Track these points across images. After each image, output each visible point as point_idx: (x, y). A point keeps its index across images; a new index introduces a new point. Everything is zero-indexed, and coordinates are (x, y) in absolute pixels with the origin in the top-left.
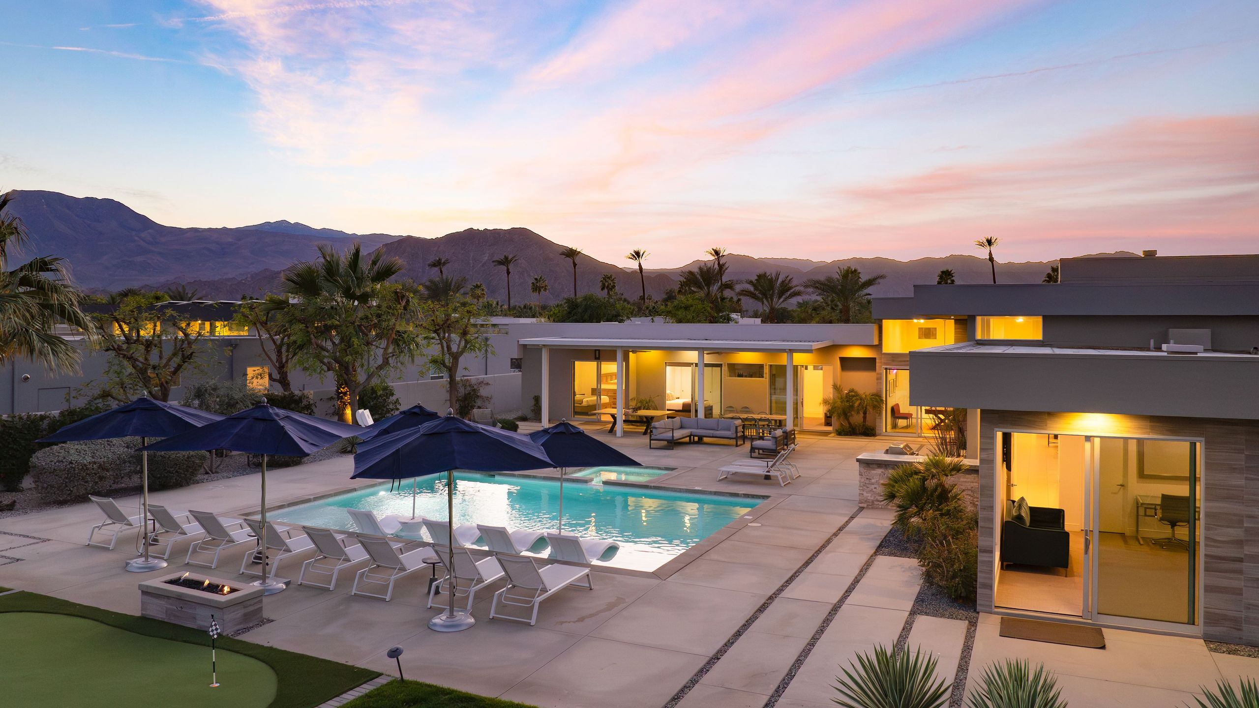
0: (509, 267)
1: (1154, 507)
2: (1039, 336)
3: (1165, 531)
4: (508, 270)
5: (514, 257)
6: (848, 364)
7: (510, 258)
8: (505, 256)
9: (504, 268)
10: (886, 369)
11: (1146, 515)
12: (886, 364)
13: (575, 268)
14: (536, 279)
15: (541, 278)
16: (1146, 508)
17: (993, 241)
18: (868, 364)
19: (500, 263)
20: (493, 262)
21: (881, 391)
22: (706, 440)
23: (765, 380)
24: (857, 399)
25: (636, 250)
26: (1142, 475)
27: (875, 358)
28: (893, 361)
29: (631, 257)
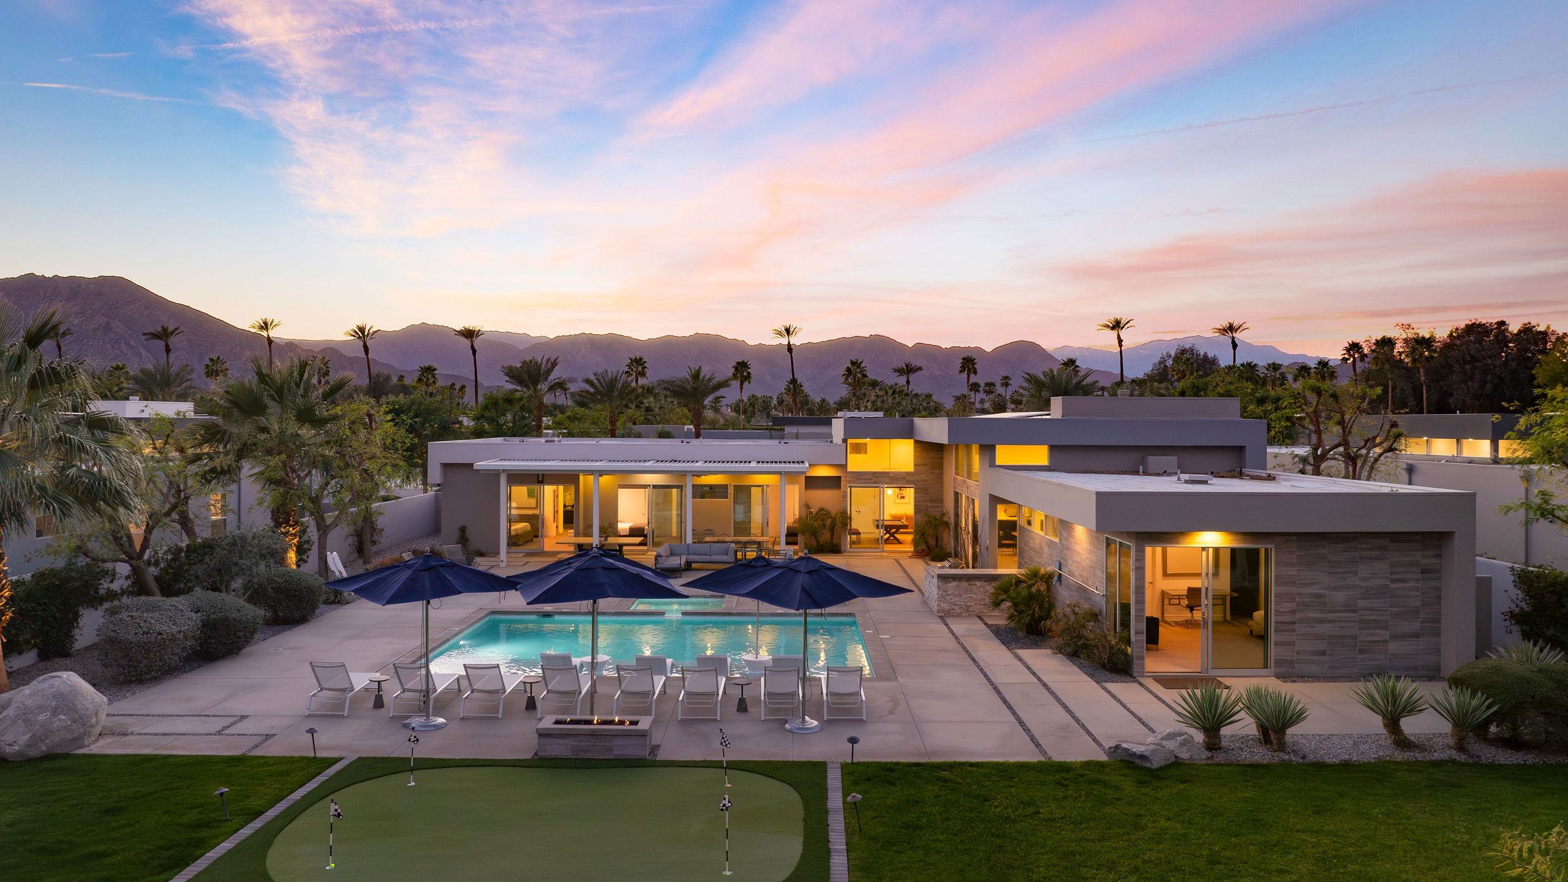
0: (169, 342)
1: (1179, 597)
2: (1045, 462)
3: (1187, 615)
4: (167, 346)
5: (176, 329)
6: (812, 483)
7: (171, 329)
8: (163, 327)
9: (161, 344)
10: (851, 487)
11: (1170, 604)
12: (850, 482)
13: (270, 346)
14: (212, 360)
15: (218, 358)
16: (1170, 599)
17: (791, 330)
18: (833, 483)
19: (155, 336)
20: (144, 334)
21: (846, 507)
22: (693, 565)
23: (730, 500)
24: (828, 518)
25: (361, 324)
26: (1165, 574)
27: (840, 477)
28: (858, 479)
29: (353, 333)
